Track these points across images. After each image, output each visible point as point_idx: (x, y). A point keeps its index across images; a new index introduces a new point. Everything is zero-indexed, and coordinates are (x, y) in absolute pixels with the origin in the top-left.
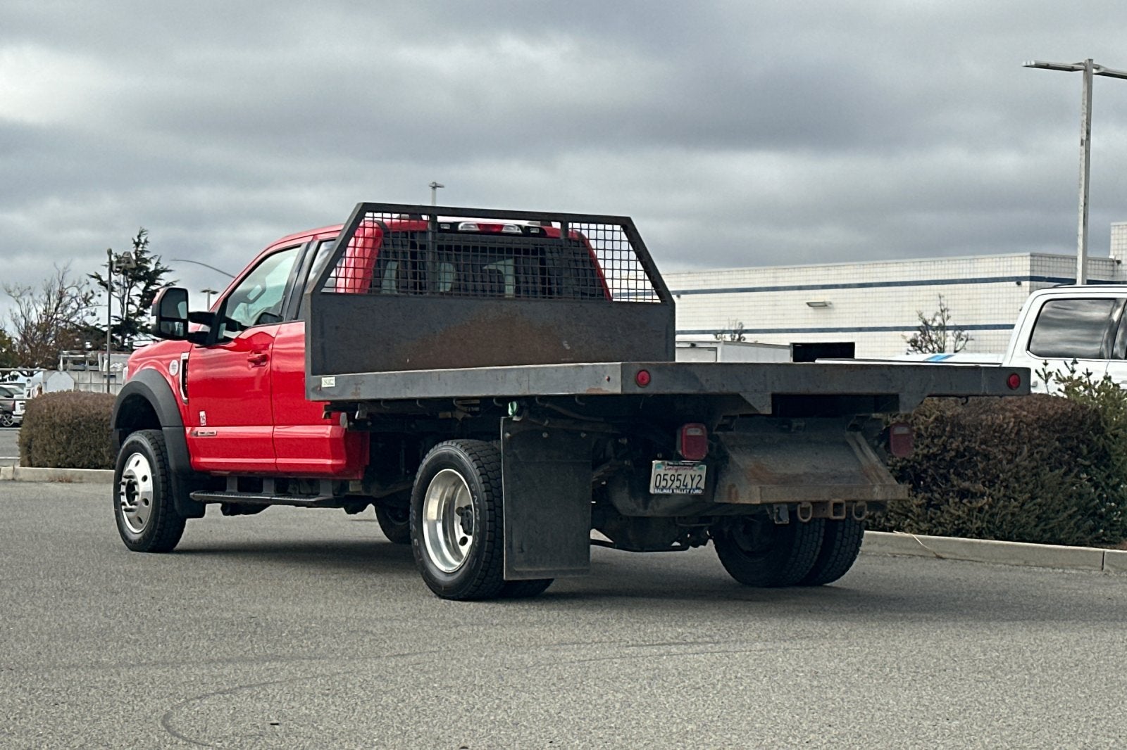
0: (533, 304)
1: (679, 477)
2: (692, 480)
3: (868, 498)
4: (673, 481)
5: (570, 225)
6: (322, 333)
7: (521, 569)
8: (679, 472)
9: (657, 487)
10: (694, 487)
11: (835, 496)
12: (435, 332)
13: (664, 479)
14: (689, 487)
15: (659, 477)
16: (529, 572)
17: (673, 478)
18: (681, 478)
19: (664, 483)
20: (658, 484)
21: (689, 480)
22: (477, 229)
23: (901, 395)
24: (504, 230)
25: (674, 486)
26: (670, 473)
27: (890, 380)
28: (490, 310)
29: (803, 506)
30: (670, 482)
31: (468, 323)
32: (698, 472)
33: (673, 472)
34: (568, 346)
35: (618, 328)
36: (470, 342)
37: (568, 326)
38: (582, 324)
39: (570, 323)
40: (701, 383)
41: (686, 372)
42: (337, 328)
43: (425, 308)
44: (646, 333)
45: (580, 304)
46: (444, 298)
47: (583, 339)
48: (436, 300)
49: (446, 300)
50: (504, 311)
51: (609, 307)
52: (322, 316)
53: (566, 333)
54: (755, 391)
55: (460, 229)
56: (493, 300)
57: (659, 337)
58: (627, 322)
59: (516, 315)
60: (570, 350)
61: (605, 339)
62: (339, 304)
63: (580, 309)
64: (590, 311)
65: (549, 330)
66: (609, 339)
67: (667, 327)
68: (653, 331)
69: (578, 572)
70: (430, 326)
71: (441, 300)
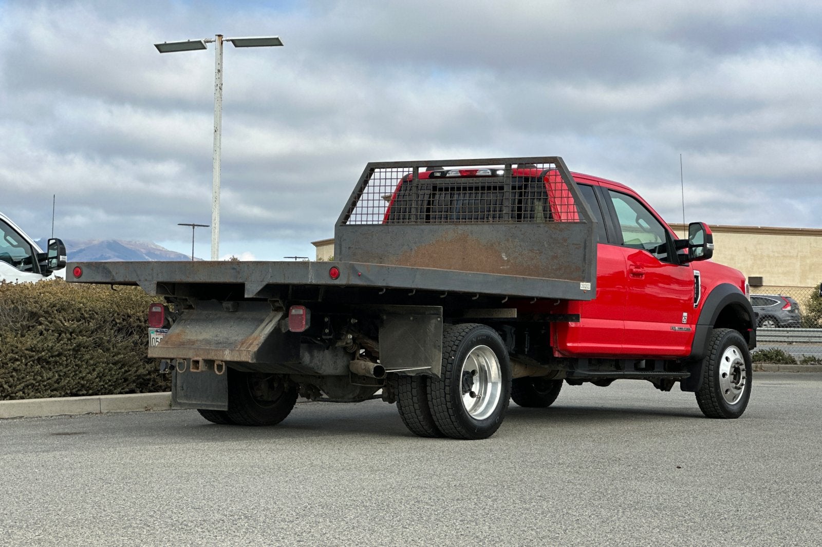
0: (480, 226)
6: (341, 251)
7: (182, 401)
12: (412, 249)
16: (185, 403)
22: (459, 174)
23: (246, 283)
24: (478, 174)
27: (239, 272)
28: (449, 233)
29: (178, 361)
31: (434, 242)
34: (506, 257)
35: (545, 242)
36: (435, 255)
37: (506, 242)
38: (517, 240)
39: (508, 240)
40: (113, 275)
41: (104, 268)
42: (349, 248)
43: (405, 232)
44: (567, 246)
45: (515, 225)
46: (418, 225)
47: (517, 252)
48: (412, 226)
49: (419, 226)
50: (459, 232)
51: (538, 227)
52: (340, 241)
53: (504, 248)
54: (146, 280)
55: (448, 175)
56: (452, 225)
57: (578, 249)
58: (552, 238)
59: (468, 235)
60: (507, 260)
61: (535, 251)
62: (352, 232)
63: (516, 229)
64: (523, 230)
65: (492, 245)
66: (537, 251)
67: (585, 241)
68: (573, 244)
69: (217, 406)
70: (408, 245)
71: (416, 227)
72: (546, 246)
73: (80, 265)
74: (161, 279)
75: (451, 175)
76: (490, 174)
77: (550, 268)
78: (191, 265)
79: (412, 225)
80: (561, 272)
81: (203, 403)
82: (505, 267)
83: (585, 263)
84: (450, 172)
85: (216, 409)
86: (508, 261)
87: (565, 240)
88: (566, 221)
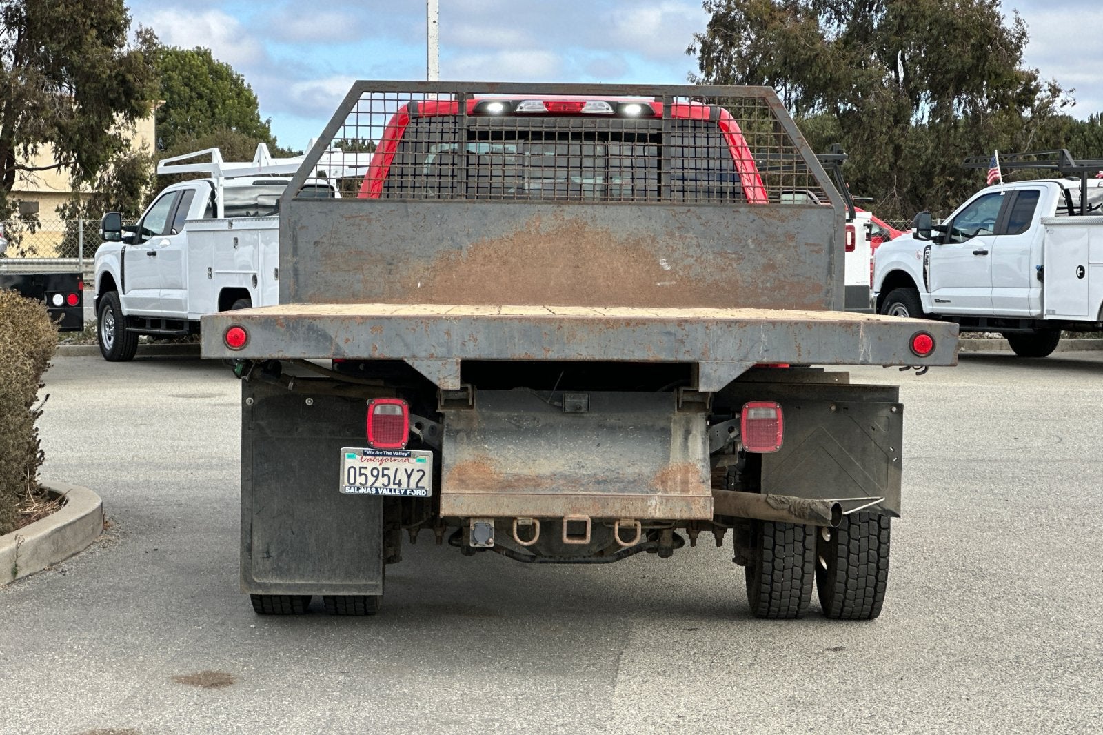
0: (612, 209)
1: (386, 472)
2: (409, 477)
3: (640, 514)
4: (377, 477)
5: (675, 98)
6: (295, 250)
7: (266, 581)
8: (385, 465)
9: (351, 485)
10: (413, 485)
11: (576, 511)
12: (461, 247)
13: (361, 474)
14: (405, 485)
15: (352, 471)
16: (277, 585)
17: (375, 473)
18: (391, 473)
19: (362, 480)
20: (352, 481)
21: (402, 476)
22: (546, 109)
23: (702, 363)
24: (585, 110)
25: (378, 484)
26: (370, 465)
27: (682, 341)
28: (545, 219)
29: (520, 523)
30: (371, 480)
31: (511, 236)
32: (419, 465)
33: (376, 464)
34: (668, 265)
35: (750, 241)
36: (514, 260)
37: (667, 237)
38: (691, 234)
39: (671, 235)
40: (337, 345)
41: (311, 329)
42: (316, 243)
43: (446, 216)
44: (795, 247)
45: (687, 208)
46: (474, 203)
47: (692, 257)
48: (461, 205)
49: (477, 205)
50: (566, 218)
51: (734, 212)
52: (294, 229)
53: (665, 249)
54: (432, 356)
55: (518, 110)
56: (550, 204)
57: (817, 252)
58: (763, 232)
59: (586, 223)
60: (671, 270)
61: (728, 256)
62: (320, 212)
63: (689, 214)
64: (703, 217)
65: (638, 243)
66: (733, 256)
67: (831, 239)
68: (807, 244)
69: (358, 588)
70: (452, 239)
71: (470, 206)
72: (752, 246)
73: (243, 323)
74: (472, 354)
75: (525, 110)
76: (611, 111)
77: (760, 285)
78: (556, 326)
79: (461, 202)
80: (782, 294)
81: (323, 582)
82: (667, 283)
83: (832, 278)
84: (522, 105)
85: (355, 593)
86: (673, 273)
87: (791, 238)
88: (792, 203)
